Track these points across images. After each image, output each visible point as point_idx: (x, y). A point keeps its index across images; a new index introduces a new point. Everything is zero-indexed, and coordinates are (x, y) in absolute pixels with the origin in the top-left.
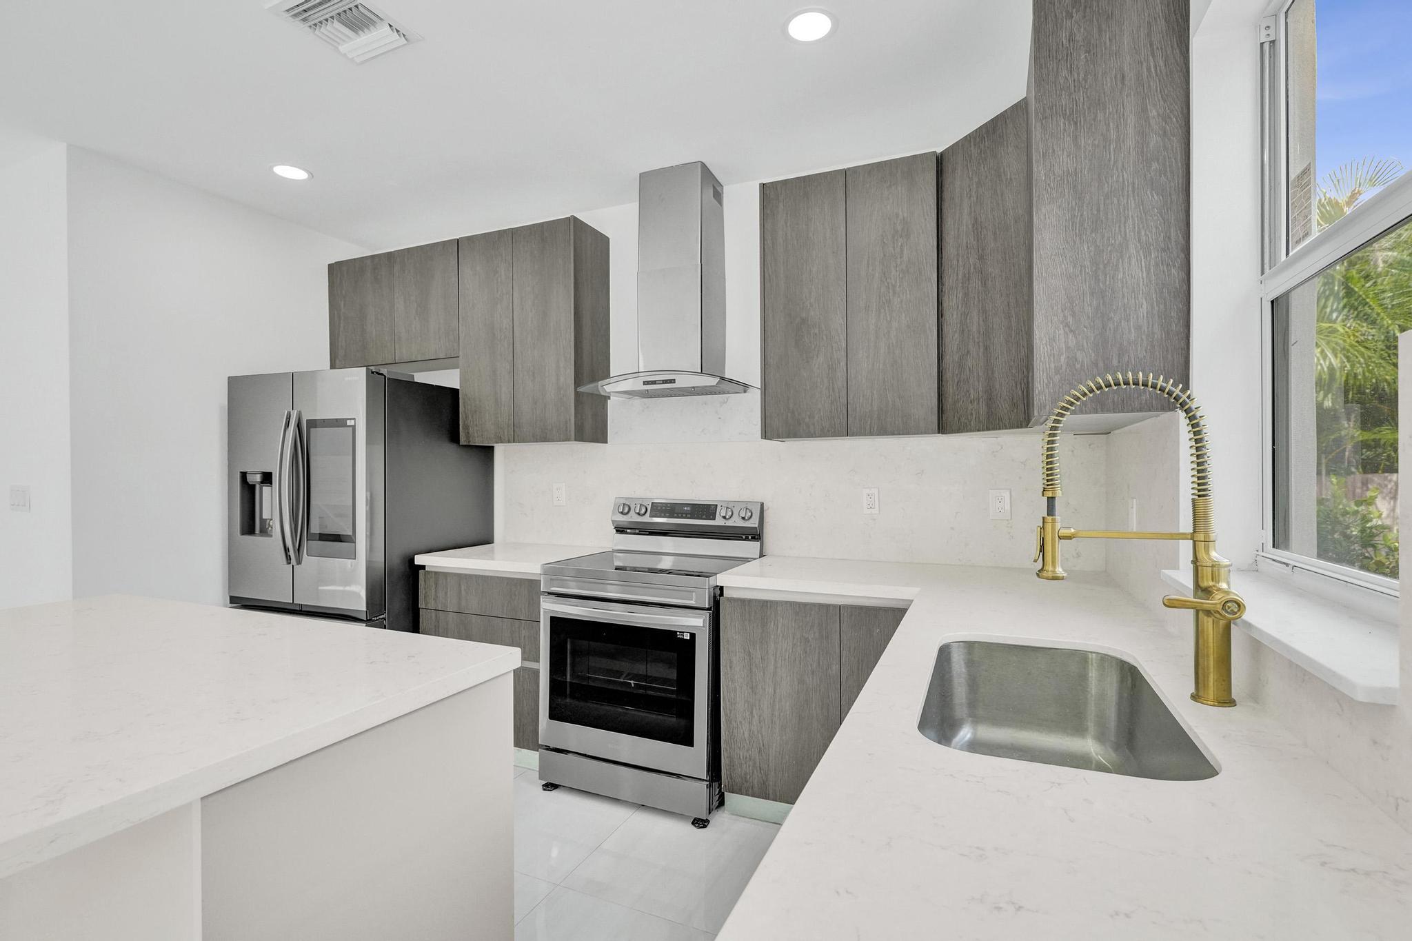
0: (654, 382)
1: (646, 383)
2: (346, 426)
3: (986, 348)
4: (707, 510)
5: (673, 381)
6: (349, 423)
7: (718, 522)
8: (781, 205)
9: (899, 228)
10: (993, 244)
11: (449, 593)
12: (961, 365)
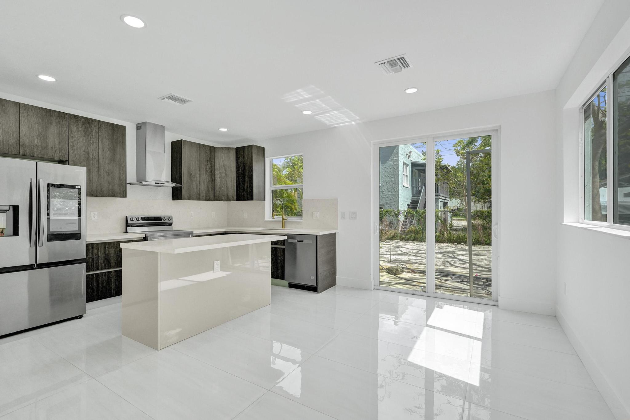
0: (158, 183)
1: (156, 183)
2: (75, 188)
3: (227, 187)
4: (159, 218)
5: (164, 184)
6: (76, 187)
7: (163, 221)
8: (187, 146)
9: (209, 159)
10: (228, 169)
11: (99, 250)
12: (220, 188)
